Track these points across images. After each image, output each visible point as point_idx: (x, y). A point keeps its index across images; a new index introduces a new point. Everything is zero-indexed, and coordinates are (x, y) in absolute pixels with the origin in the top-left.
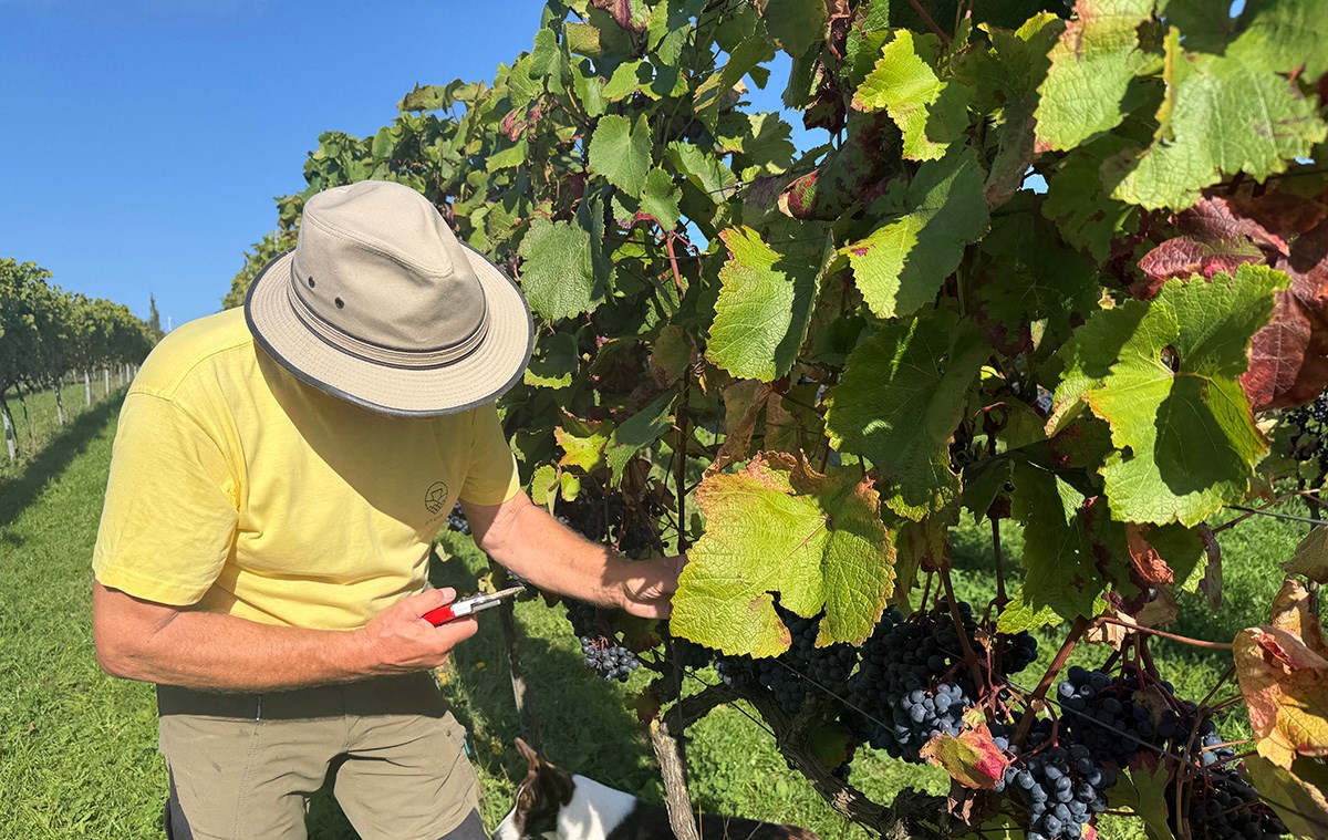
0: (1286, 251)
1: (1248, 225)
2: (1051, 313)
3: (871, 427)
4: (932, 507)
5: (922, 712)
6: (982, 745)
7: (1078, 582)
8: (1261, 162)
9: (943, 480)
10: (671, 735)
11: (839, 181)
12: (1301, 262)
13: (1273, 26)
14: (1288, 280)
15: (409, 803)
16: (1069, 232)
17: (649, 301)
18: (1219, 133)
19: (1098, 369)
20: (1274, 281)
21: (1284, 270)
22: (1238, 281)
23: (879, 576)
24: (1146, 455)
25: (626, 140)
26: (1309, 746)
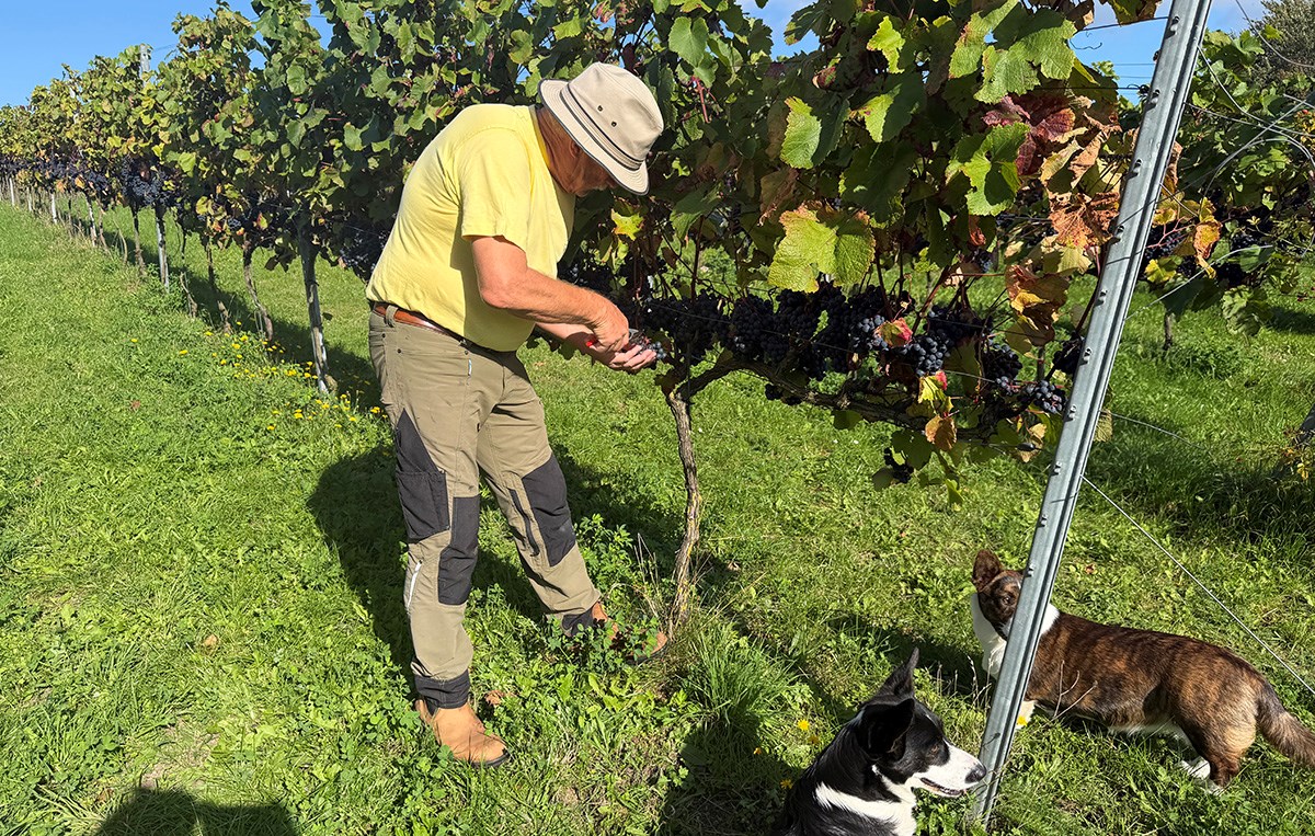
0: (1029, 117)
1: (1018, 108)
2: (941, 138)
3: (858, 188)
4: (890, 222)
5: (868, 327)
6: (903, 326)
7: (947, 251)
8: (1021, 90)
9: (895, 210)
10: (683, 400)
11: (845, 74)
12: (1034, 122)
13: (1026, 43)
14: (1029, 128)
15: (525, 443)
16: (952, 105)
17: (679, 130)
18: (1008, 79)
19: (965, 159)
20: (1025, 128)
21: (1028, 125)
22: (1013, 128)
23: (867, 253)
24: (981, 190)
25: (689, 32)
26: (1029, 303)
